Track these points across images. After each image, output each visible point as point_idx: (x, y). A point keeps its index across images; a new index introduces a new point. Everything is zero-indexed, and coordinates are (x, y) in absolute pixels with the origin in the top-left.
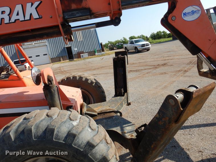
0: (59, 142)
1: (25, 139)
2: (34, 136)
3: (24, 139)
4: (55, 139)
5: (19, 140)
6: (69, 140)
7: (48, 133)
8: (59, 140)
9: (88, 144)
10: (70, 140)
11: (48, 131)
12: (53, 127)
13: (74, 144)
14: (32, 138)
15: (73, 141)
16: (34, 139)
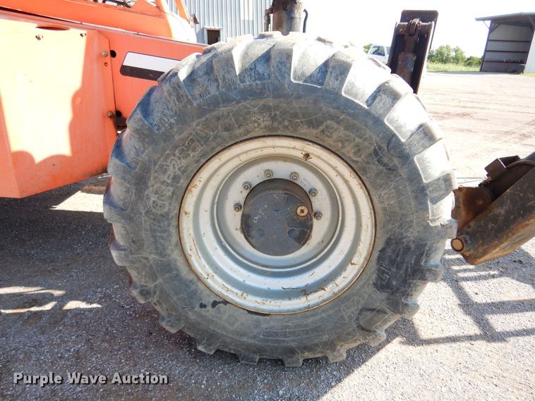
0: (353, 101)
1: (269, 76)
2: (295, 72)
3: (266, 74)
4: (345, 93)
5: (253, 74)
6: (379, 103)
7: (331, 73)
8: (356, 98)
9: (421, 129)
10: (381, 105)
11: (334, 67)
12: (349, 60)
13: (387, 120)
14: (290, 75)
15: (388, 110)
16: (292, 80)
